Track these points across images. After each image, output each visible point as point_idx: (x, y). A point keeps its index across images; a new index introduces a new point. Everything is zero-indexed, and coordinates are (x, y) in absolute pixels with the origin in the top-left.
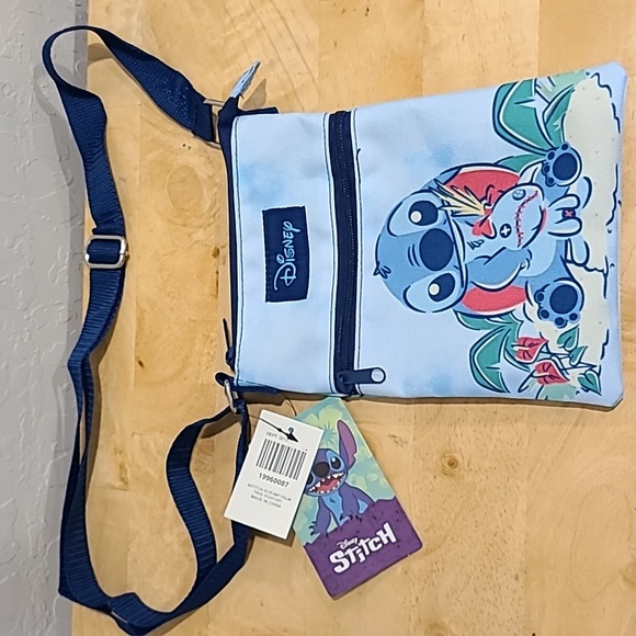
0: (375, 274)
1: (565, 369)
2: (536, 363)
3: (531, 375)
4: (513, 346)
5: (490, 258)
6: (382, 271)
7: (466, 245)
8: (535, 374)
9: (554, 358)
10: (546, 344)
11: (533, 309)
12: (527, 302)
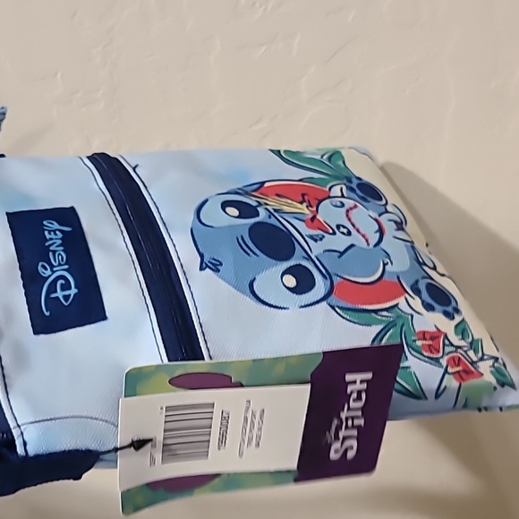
0: (202, 269)
1: (475, 362)
2: (446, 358)
3: (446, 371)
4: (415, 341)
5: (342, 254)
6: (211, 264)
7: (307, 238)
8: (450, 370)
9: (459, 350)
10: (446, 337)
11: (417, 303)
12: (407, 296)
